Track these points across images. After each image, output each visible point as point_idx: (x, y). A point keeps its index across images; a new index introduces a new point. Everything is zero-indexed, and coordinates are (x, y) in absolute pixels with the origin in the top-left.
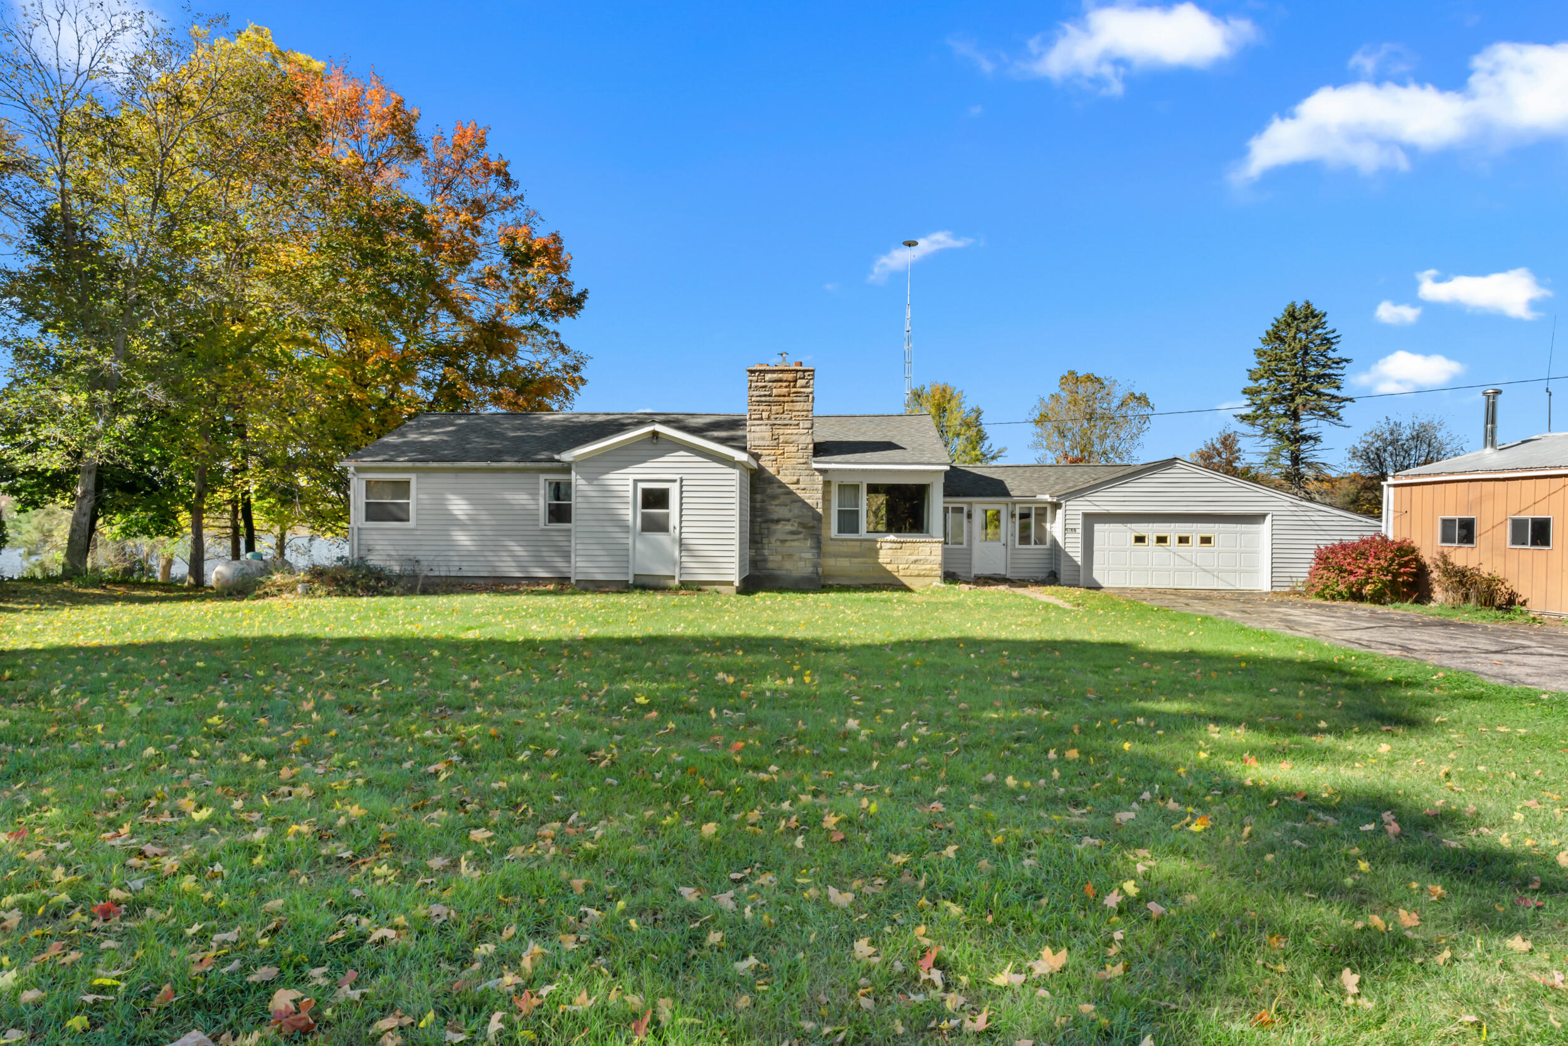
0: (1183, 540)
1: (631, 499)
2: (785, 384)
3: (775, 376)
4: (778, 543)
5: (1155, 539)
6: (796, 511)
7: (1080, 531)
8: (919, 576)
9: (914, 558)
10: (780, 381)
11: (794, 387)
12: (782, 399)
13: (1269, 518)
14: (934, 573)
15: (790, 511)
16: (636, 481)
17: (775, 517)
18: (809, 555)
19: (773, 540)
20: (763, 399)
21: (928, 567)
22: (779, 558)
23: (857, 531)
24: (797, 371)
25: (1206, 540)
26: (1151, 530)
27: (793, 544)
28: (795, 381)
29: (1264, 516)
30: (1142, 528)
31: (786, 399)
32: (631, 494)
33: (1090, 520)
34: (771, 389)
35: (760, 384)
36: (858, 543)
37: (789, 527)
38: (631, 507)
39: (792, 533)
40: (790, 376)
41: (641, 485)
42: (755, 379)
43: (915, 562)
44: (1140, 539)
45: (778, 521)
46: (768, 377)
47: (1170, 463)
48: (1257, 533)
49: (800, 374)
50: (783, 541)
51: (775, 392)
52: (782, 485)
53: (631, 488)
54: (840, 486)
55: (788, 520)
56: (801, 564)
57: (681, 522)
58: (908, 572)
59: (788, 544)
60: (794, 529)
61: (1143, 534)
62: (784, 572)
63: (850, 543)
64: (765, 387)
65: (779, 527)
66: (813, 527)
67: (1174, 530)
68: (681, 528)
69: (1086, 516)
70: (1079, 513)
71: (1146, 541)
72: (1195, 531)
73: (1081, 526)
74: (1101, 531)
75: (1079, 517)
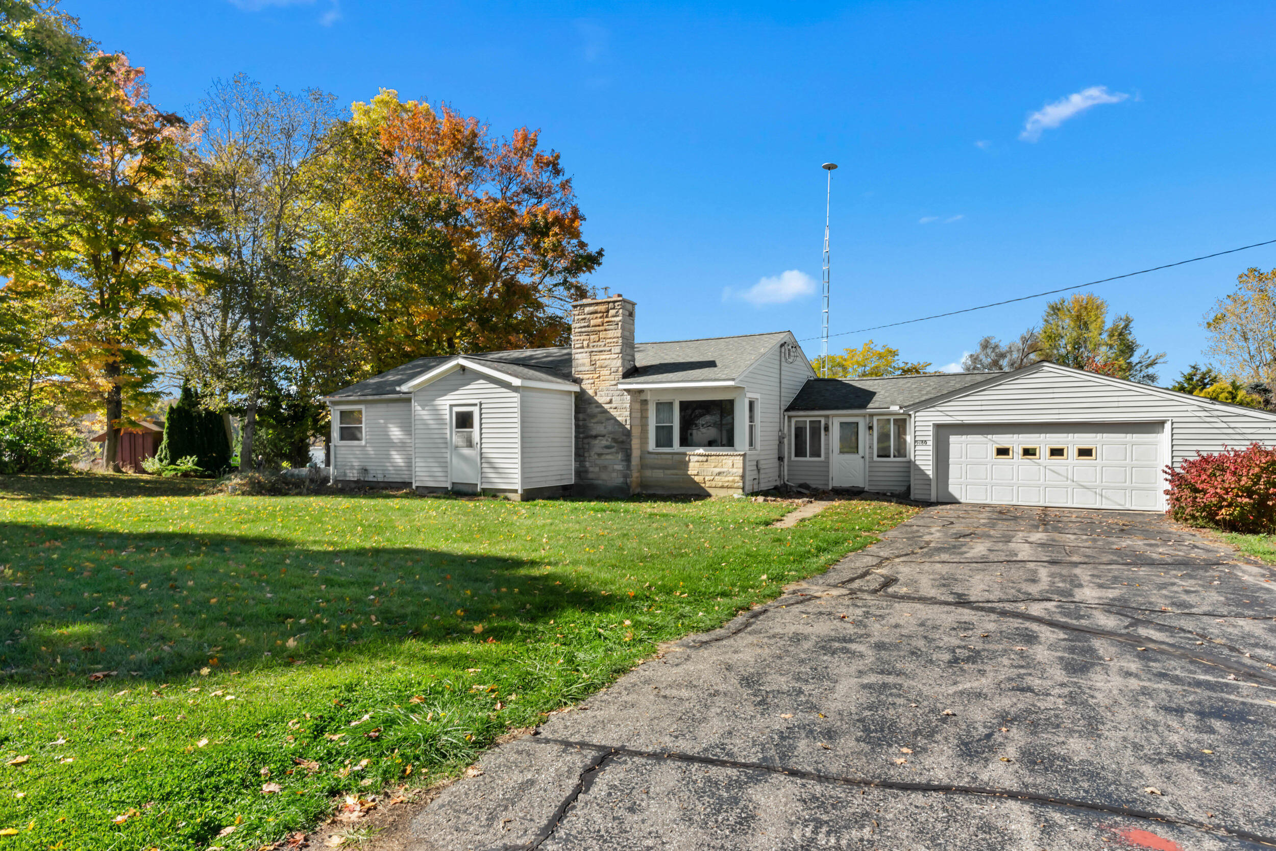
0: (1057, 452)
1: (448, 421)
2: (599, 315)
3: (592, 309)
4: (596, 457)
5: (1021, 452)
6: (610, 428)
7: (930, 443)
8: (722, 487)
9: (717, 470)
10: (596, 312)
11: (607, 317)
12: (597, 328)
13: (1168, 426)
14: (736, 485)
15: (605, 428)
16: (451, 406)
17: (594, 433)
18: (619, 467)
19: (592, 453)
20: (583, 330)
21: (731, 479)
22: (597, 469)
23: (671, 446)
24: (609, 302)
25: (1085, 452)
26: (1017, 442)
27: (608, 457)
28: (608, 312)
29: (1162, 423)
30: (1004, 440)
31: (601, 328)
32: (448, 417)
33: (943, 432)
34: (589, 320)
35: (581, 317)
36: (670, 456)
37: (604, 443)
38: (448, 427)
39: (607, 447)
40: (602, 308)
41: (456, 409)
42: (576, 313)
43: (719, 474)
44: (1003, 452)
45: (596, 437)
46: (587, 309)
47: (1036, 366)
48: (1154, 444)
49: (611, 305)
50: (600, 455)
51: (592, 322)
52: (599, 406)
53: (448, 412)
54: (657, 404)
55: (604, 436)
56: (614, 475)
57: (481, 439)
58: (713, 483)
59: (603, 457)
60: (608, 443)
61: (1007, 446)
62: (600, 482)
63: (663, 456)
64: (584, 319)
65: (597, 442)
66: (622, 442)
67: (1043, 442)
68: (481, 444)
69: (938, 427)
70: (931, 424)
71: (1011, 452)
72: (1072, 442)
73: (931, 438)
74: (956, 442)
75: (931, 428)
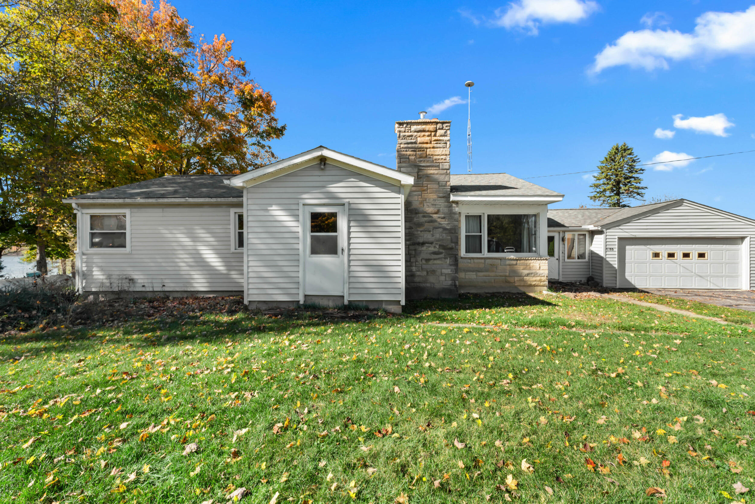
0: (686, 255)
2: (427, 134)
3: (420, 127)
4: (424, 262)
5: (666, 255)
6: (437, 236)
7: (616, 250)
10: (424, 131)
11: (435, 136)
12: (425, 145)
13: (747, 241)
14: (542, 284)
15: (433, 236)
16: (305, 206)
17: (421, 240)
18: (448, 271)
19: (419, 259)
20: (410, 145)
21: (538, 278)
22: (425, 273)
23: (480, 252)
24: (437, 123)
25: (701, 255)
26: (664, 249)
27: (436, 262)
28: (436, 131)
29: (743, 238)
30: (657, 248)
31: (428, 146)
33: (624, 242)
34: (416, 137)
35: (407, 134)
36: (483, 261)
37: (432, 249)
39: (435, 253)
40: (431, 127)
41: (310, 210)
42: (403, 129)
43: (527, 274)
44: (656, 255)
45: (423, 244)
46: (414, 128)
47: (679, 203)
48: (738, 250)
49: (439, 126)
50: (428, 260)
51: (419, 140)
52: (426, 215)
53: (301, 212)
54: (466, 216)
55: (432, 243)
56: (442, 278)
57: (349, 244)
58: (524, 283)
59: (431, 262)
60: (436, 250)
61: (658, 252)
62: (428, 285)
63: (476, 261)
64: (412, 136)
65: (424, 248)
66: (451, 249)
67: (679, 249)
68: (349, 250)
69: (620, 239)
70: (617, 237)
71: (660, 256)
72: (694, 249)
73: (616, 247)
74: (630, 250)
75: (617, 240)
